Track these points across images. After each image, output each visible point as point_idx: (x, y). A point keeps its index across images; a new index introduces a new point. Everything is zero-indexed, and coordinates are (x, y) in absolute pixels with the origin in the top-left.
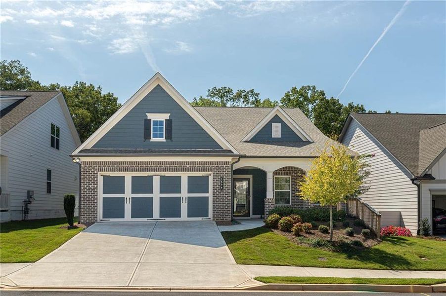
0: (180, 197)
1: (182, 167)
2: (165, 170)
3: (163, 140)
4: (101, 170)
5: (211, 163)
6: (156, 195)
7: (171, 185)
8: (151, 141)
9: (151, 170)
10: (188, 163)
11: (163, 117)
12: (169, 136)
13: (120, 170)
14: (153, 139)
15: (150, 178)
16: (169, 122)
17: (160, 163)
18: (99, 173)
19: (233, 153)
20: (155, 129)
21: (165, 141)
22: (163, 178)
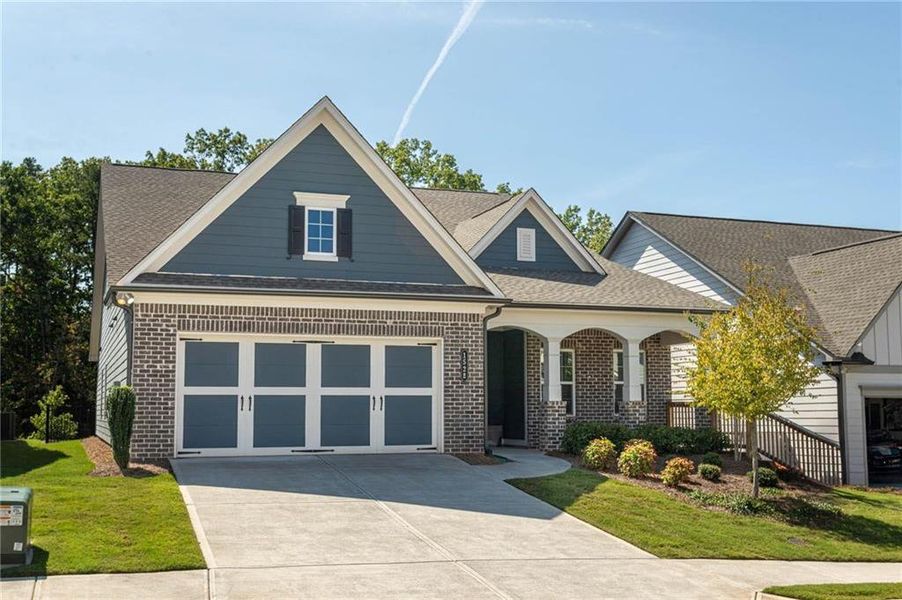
0: (369, 397)
1: (376, 325)
2: (338, 330)
3: (332, 257)
4: (184, 326)
5: (442, 316)
6: (313, 391)
7: (346, 365)
8: (305, 258)
9: (306, 329)
10: (389, 315)
11: (334, 203)
12: (345, 250)
13: (231, 328)
14: (309, 255)
15: (299, 350)
16: (345, 215)
17: (325, 312)
18: (179, 333)
19: (492, 294)
20: (314, 231)
21: (336, 259)
22: (329, 351)
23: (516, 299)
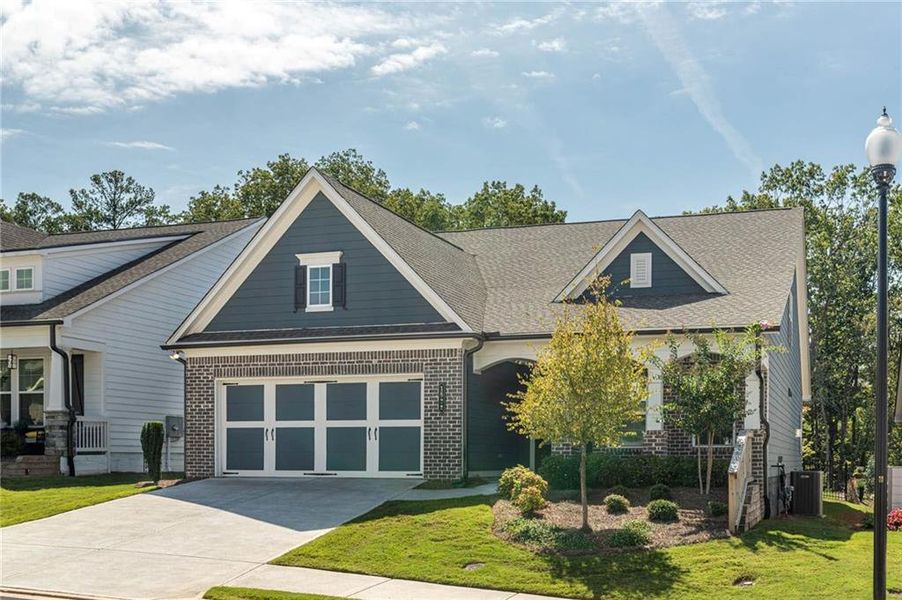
0: (365, 428)
1: (364, 364)
2: (331, 371)
3: (328, 307)
4: (218, 374)
5: (421, 353)
6: (320, 424)
7: (347, 401)
8: (307, 310)
9: (311, 372)
10: (374, 355)
11: (328, 260)
12: (340, 300)
13: (251, 373)
14: (310, 308)
15: (308, 389)
16: (340, 269)
17: (321, 356)
18: (217, 379)
19: (460, 329)
20: (314, 285)
21: (332, 309)
22: (333, 389)
23: (503, 332)
